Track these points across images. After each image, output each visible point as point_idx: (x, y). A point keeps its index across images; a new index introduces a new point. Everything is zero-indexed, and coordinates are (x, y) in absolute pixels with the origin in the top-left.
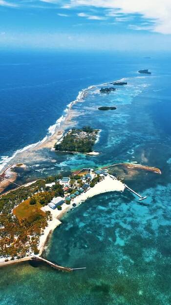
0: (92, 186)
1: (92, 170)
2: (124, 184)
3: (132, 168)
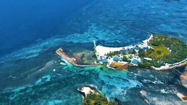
3: (73, 58)
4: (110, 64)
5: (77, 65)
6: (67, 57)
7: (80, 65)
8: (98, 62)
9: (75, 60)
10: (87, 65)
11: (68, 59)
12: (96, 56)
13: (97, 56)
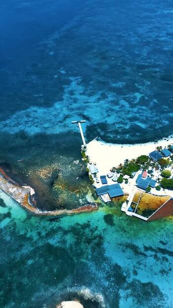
1: (125, 207)
3: (25, 187)
4: (130, 199)
5: (38, 211)
6: (8, 185)
7: (46, 212)
8: (96, 194)
9: (32, 192)
10: (68, 209)
11: (13, 190)
12: (90, 174)
13: (93, 176)
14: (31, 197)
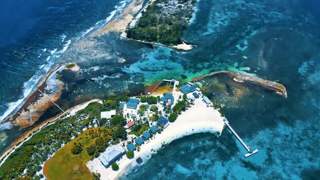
0: (172, 119)
1: (177, 83)
2: (224, 118)
3: (241, 81)
11: (247, 78)
14: (234, 77)
